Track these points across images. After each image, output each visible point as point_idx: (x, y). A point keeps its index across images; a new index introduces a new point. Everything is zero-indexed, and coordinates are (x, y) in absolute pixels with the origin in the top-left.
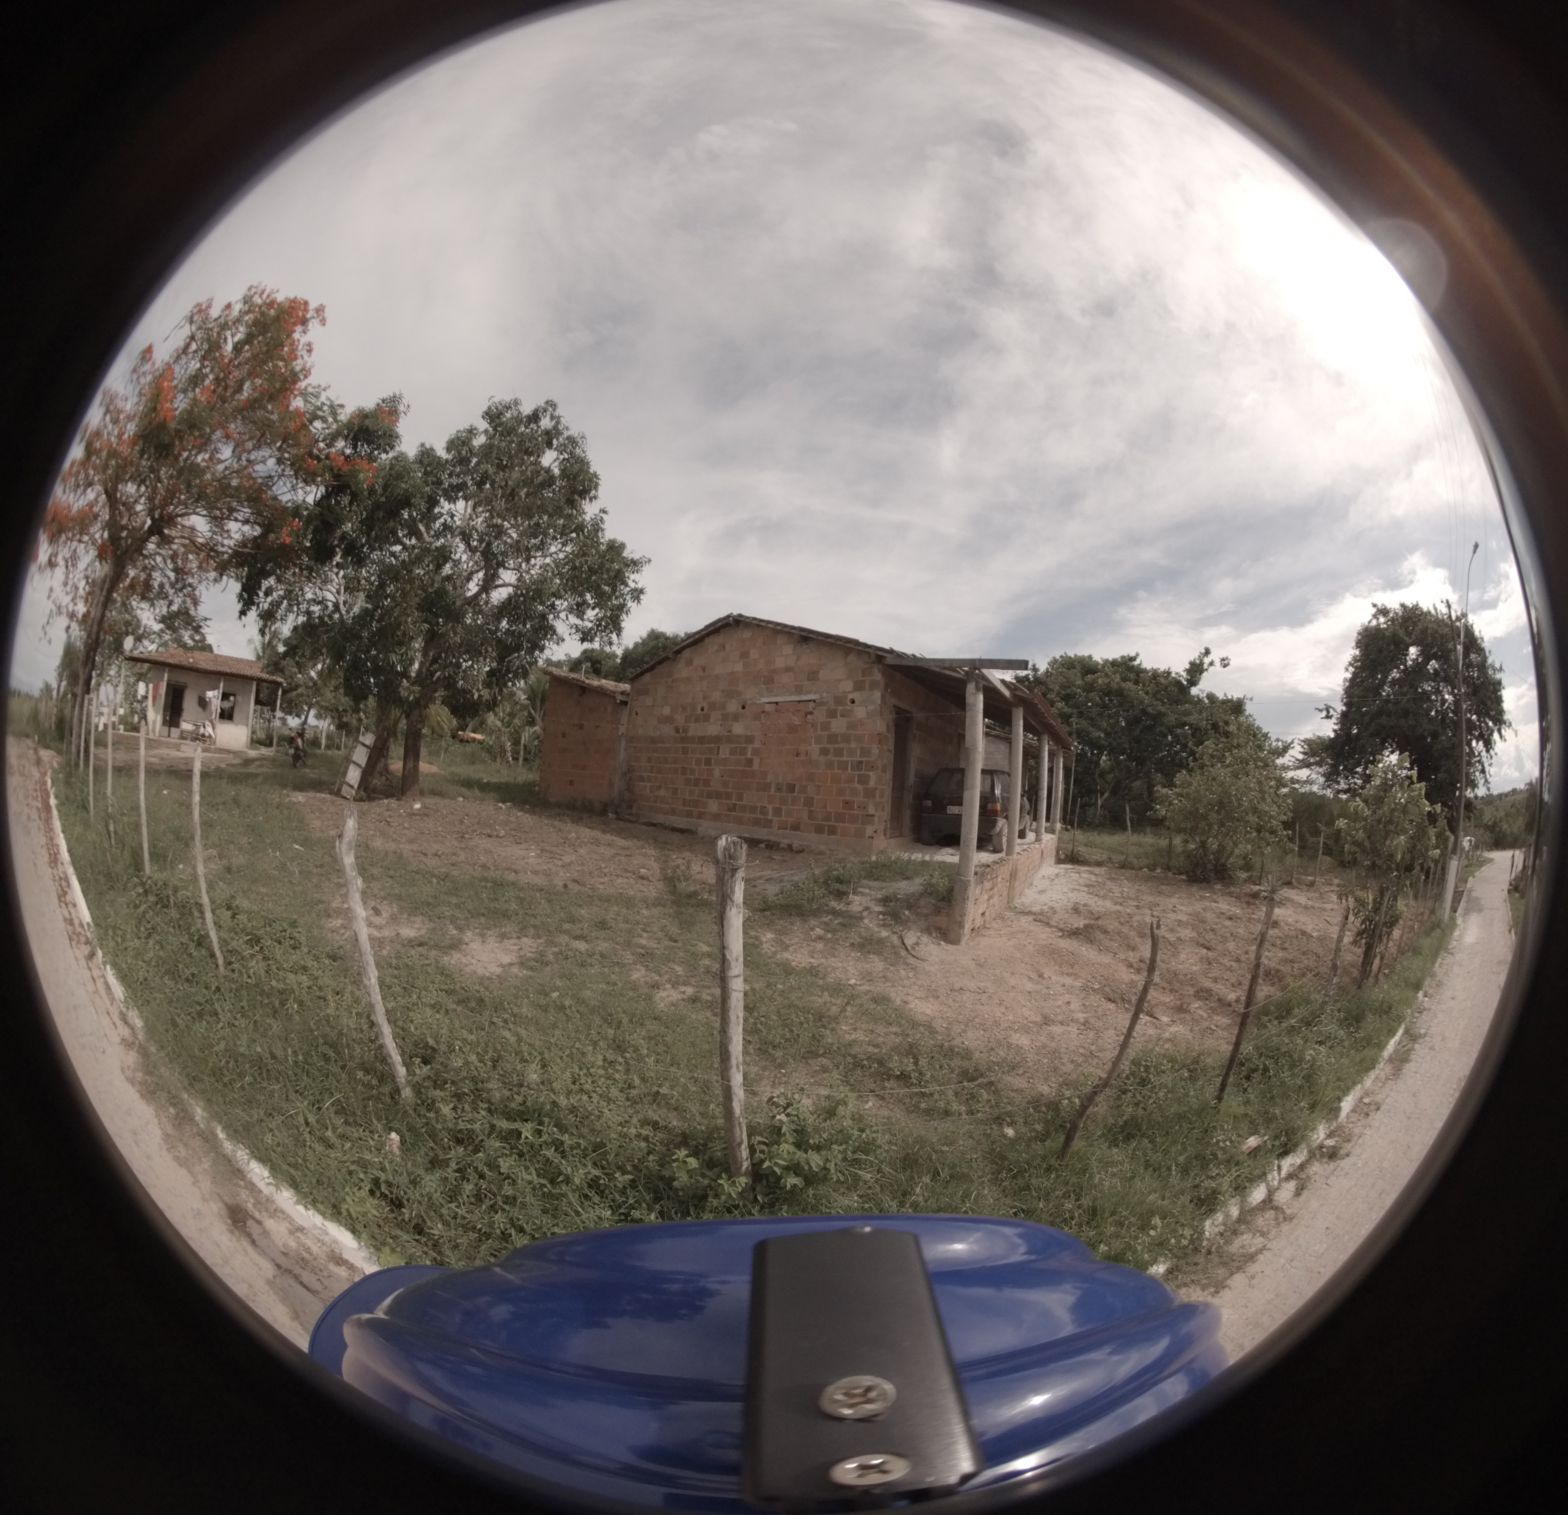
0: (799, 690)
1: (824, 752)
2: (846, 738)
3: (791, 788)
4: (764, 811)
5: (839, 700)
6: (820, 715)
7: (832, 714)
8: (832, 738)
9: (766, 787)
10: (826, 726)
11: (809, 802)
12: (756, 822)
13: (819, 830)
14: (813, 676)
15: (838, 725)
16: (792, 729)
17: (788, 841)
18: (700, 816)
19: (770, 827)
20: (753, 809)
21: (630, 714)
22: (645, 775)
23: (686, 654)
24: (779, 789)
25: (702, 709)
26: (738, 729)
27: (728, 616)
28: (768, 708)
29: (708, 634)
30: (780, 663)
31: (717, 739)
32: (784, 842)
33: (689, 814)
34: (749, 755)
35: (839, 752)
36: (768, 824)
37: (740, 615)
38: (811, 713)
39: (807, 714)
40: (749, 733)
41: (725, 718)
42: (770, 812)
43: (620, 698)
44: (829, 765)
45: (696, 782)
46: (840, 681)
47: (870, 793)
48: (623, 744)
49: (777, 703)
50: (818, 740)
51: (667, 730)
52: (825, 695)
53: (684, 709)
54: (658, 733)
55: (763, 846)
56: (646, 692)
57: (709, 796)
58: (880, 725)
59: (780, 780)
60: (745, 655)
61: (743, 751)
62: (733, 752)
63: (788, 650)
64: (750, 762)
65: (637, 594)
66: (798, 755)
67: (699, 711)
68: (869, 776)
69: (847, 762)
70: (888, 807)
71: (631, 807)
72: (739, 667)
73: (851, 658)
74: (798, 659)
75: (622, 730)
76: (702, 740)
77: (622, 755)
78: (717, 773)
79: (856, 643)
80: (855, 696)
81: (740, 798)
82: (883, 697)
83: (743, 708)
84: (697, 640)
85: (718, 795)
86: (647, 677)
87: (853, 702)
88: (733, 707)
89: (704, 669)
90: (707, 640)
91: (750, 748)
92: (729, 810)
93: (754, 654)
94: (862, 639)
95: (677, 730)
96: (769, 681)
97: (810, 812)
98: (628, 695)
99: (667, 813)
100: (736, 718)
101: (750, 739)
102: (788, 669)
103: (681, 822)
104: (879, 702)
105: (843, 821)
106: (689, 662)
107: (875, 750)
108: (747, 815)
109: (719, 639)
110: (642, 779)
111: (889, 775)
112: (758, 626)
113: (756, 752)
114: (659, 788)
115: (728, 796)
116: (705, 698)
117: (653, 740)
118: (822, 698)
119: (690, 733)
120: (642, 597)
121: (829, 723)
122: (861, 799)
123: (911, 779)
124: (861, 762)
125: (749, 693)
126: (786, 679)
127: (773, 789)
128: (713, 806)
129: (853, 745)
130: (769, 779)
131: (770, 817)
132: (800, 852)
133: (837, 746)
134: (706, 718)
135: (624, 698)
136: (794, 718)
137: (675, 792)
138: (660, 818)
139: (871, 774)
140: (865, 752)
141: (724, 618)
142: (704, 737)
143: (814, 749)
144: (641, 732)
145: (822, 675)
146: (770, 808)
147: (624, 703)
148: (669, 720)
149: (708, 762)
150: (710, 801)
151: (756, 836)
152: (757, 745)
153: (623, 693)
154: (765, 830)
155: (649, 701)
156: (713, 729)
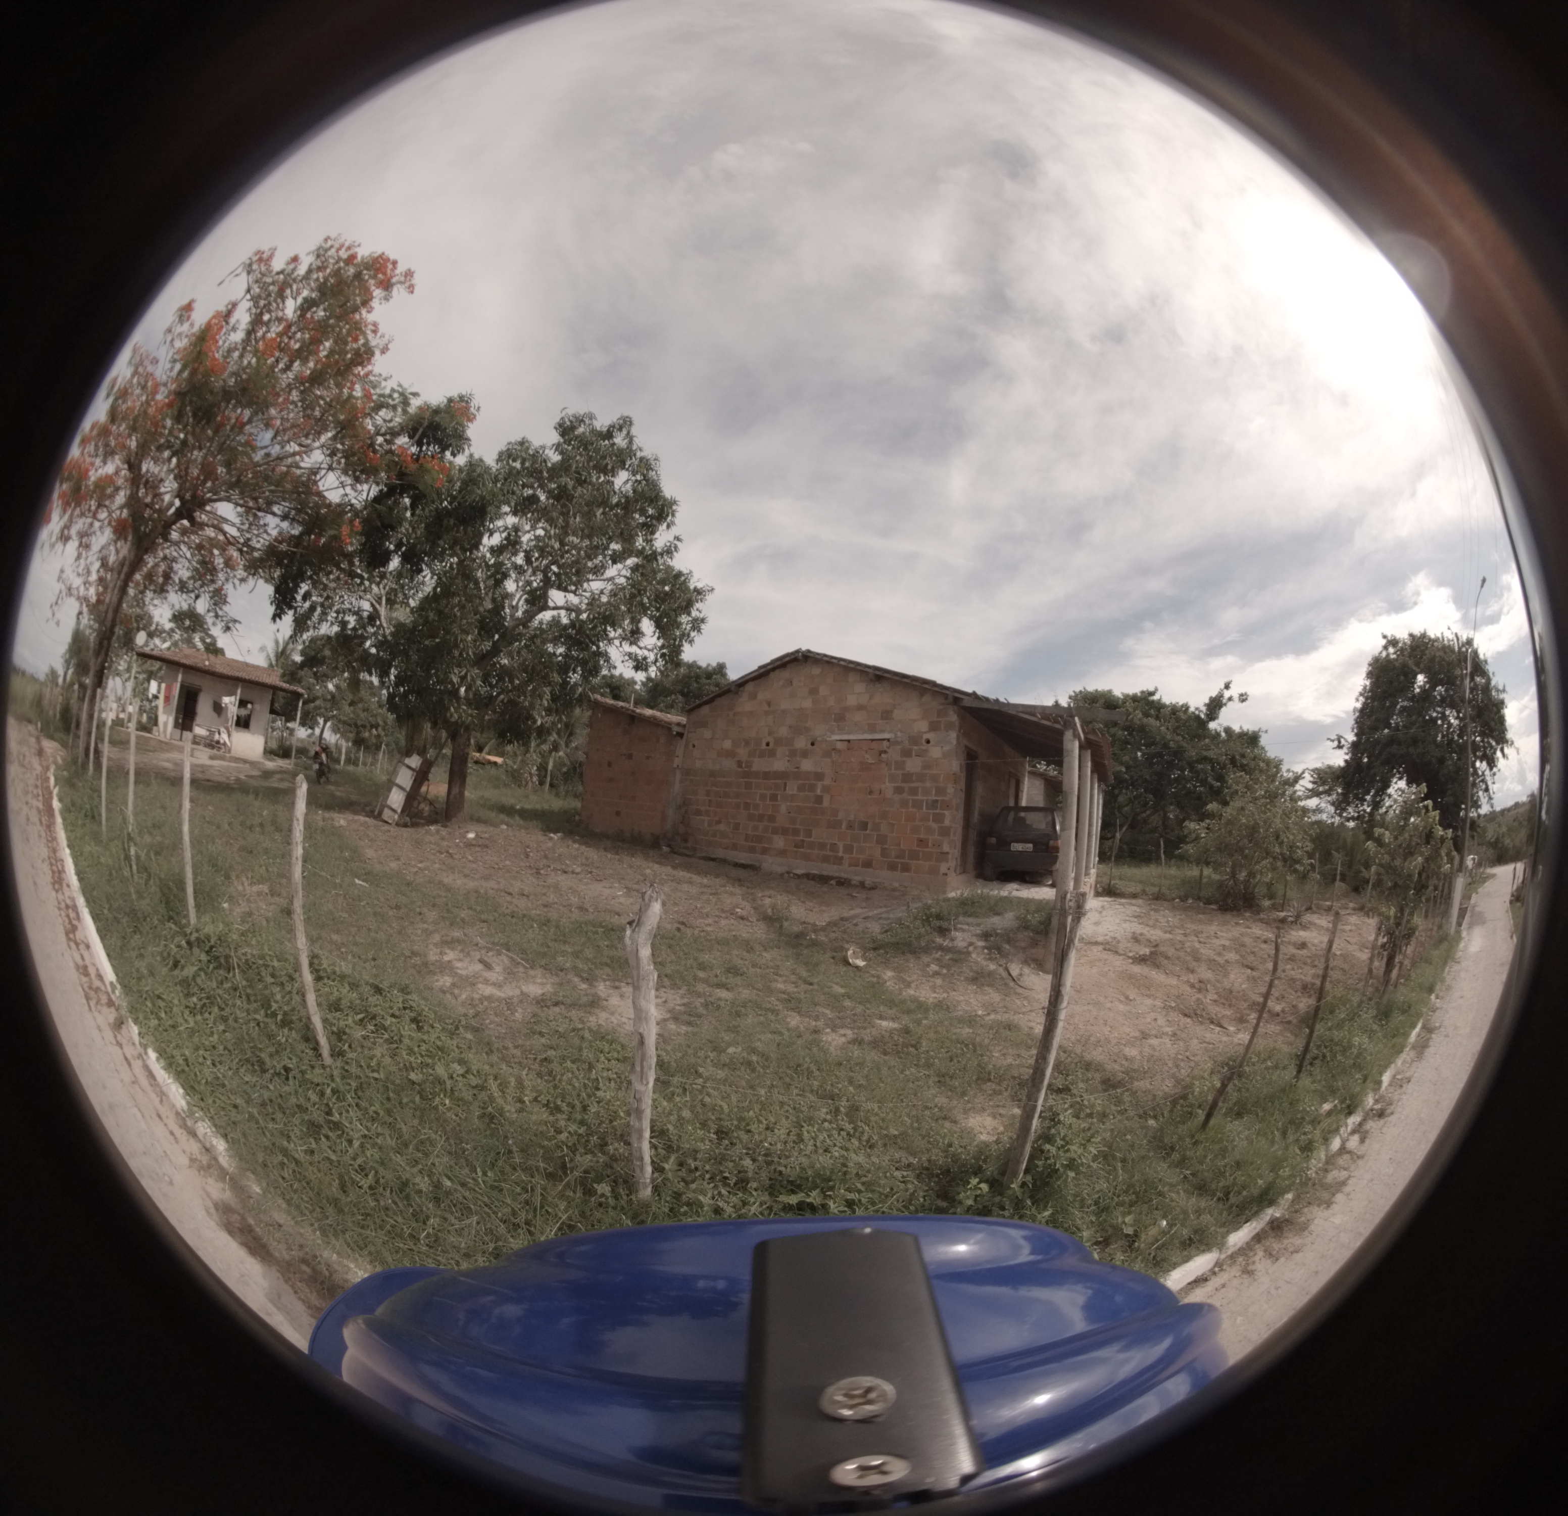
0: (872, 729)
1: (898, 790)
2: (921, 777)
3: (864, 826)
4: (834, 847)
5: (915, 740)
6: (894, 754)
7: (907, 753)
8: (907, 778)
9: (837, 824)
10: (900, 765)
11: (882, 840)
12: (825, 859)
13: (892, 867)
14: (887, 715)
15: (913, 765)
16: (865, 767)
17: (859, 878)
18: (765, 851)
19: (840, 864)
20: (823, 846)
21: (686, 746)
22: (703, 808)
23: (749, 687)
24: (850, 826)
25: (768, 744)
26: (807, 765)
27: (797, 651)
28: (839, 746)
29: (773, 669)
30: (852, 701)
31: (783, 775)
32: (856, 879)
33: (752, 850)
34: (819, 792)
35: (914, 791)
36: (839, 861)
37: (809, 651)
38: (885, 752)
39: (881, 753)
40: (819, 770)
41: (793, 753)
42: (841, 849)
43: (676, 729)
44: (904, 804)
45: (761, 818)
46: (914, 721)
47: (945, 832)
48: (678, 776)
49: (849, 741)
50: (893, 778)
51: (729, 764)
52: (899, 734)
53: (747, 743)
54: (718, 767)
55: (833, 882)
56: (704, 725)
57: (775, 831)
58: (955, 765)
59: (852, 817)
60: (814, 691)
61: (812, 788)
62: (801, 788)
63: (860, 688)
64: (819, 799)
65: (697, 624)
66: (871, 792)
67: (764, 746)
68: (944, 815)
69: (922, 801)
70: (959, 845)
71: (686, 841)
72: (807, 704)
73: (927, 698)
74: (871, 698)
75: (677, 762)
76: (767, 775)
77: (677, 788)
78: (783, 809)
79: (933, 684)
80: (930, 736)
81: (809, 834)
82: (958, 738)
83: (813, 744)
84: (764, 674)
85: (784, 831)
86: (705, 710)
87: (928, 742)
88: (801, 743)
89: (769, 704)
90: (772, 675)
91: (819, 785)
92: (796, 846)
93: (824, 691)
94: (939, 681)
95: (739, 764)
96: (840, 718)
97: (883, 849)
98: (684, 726)
99: (726, 848)
100: (805, 754)
101: (819, 776)
102: (860, 708)
103: (743, 857)
104: (955, 742)
105: (918, 859)
106: (753, 696)
107: (951, 790)
108: (816, 851)
109: (785, 674)
110: (698, 813)
111: (960, 815)
112: (828, 662)
113: (826, 789)
114: (719, 822)
115: (796, 832)
116: (770, 733)
117: (713, 774)
118: (896, 737)
119: (755, 768)
120: (703, 626)
121: (904, 762)
122: (936, 837)
123: (976, 817)
124: (937, 801)
125: (819, 730)
126: (859, 717)
127: (844, 826)
128: (779, 842)
129: (928, 784)
130: (841, 815)
131: (840, 854)
132: (873, 888)
133: (913, 785)
134: (772, 754)
135: (680, 730)
136: (867, 756)
137: (737, 826)
138: (720, 853)
139: (946, 812)
140: (940, 791)
141: (792, 653)
142: (769, 772)
143: (888, 787)
144: (698, 764)
145: (897, 714)
146: (841, 845)
147: (681, 735)
148: (730, 754)
149: (774, 798)
150: (776, 837)
151: (825, 873)
152: (827, 782)
153: (678, 724)
154: (835, 867)
155: (707, 734)
156: (779, 764)
